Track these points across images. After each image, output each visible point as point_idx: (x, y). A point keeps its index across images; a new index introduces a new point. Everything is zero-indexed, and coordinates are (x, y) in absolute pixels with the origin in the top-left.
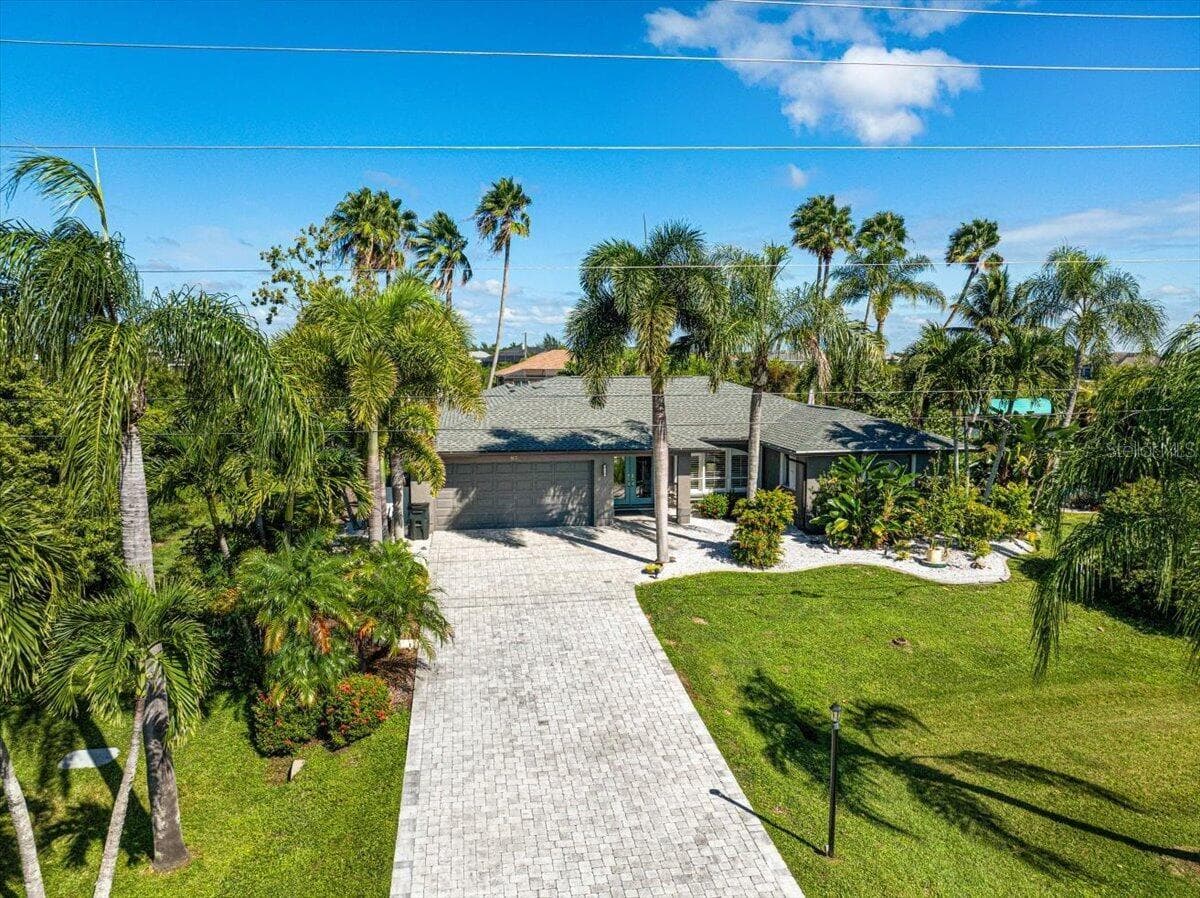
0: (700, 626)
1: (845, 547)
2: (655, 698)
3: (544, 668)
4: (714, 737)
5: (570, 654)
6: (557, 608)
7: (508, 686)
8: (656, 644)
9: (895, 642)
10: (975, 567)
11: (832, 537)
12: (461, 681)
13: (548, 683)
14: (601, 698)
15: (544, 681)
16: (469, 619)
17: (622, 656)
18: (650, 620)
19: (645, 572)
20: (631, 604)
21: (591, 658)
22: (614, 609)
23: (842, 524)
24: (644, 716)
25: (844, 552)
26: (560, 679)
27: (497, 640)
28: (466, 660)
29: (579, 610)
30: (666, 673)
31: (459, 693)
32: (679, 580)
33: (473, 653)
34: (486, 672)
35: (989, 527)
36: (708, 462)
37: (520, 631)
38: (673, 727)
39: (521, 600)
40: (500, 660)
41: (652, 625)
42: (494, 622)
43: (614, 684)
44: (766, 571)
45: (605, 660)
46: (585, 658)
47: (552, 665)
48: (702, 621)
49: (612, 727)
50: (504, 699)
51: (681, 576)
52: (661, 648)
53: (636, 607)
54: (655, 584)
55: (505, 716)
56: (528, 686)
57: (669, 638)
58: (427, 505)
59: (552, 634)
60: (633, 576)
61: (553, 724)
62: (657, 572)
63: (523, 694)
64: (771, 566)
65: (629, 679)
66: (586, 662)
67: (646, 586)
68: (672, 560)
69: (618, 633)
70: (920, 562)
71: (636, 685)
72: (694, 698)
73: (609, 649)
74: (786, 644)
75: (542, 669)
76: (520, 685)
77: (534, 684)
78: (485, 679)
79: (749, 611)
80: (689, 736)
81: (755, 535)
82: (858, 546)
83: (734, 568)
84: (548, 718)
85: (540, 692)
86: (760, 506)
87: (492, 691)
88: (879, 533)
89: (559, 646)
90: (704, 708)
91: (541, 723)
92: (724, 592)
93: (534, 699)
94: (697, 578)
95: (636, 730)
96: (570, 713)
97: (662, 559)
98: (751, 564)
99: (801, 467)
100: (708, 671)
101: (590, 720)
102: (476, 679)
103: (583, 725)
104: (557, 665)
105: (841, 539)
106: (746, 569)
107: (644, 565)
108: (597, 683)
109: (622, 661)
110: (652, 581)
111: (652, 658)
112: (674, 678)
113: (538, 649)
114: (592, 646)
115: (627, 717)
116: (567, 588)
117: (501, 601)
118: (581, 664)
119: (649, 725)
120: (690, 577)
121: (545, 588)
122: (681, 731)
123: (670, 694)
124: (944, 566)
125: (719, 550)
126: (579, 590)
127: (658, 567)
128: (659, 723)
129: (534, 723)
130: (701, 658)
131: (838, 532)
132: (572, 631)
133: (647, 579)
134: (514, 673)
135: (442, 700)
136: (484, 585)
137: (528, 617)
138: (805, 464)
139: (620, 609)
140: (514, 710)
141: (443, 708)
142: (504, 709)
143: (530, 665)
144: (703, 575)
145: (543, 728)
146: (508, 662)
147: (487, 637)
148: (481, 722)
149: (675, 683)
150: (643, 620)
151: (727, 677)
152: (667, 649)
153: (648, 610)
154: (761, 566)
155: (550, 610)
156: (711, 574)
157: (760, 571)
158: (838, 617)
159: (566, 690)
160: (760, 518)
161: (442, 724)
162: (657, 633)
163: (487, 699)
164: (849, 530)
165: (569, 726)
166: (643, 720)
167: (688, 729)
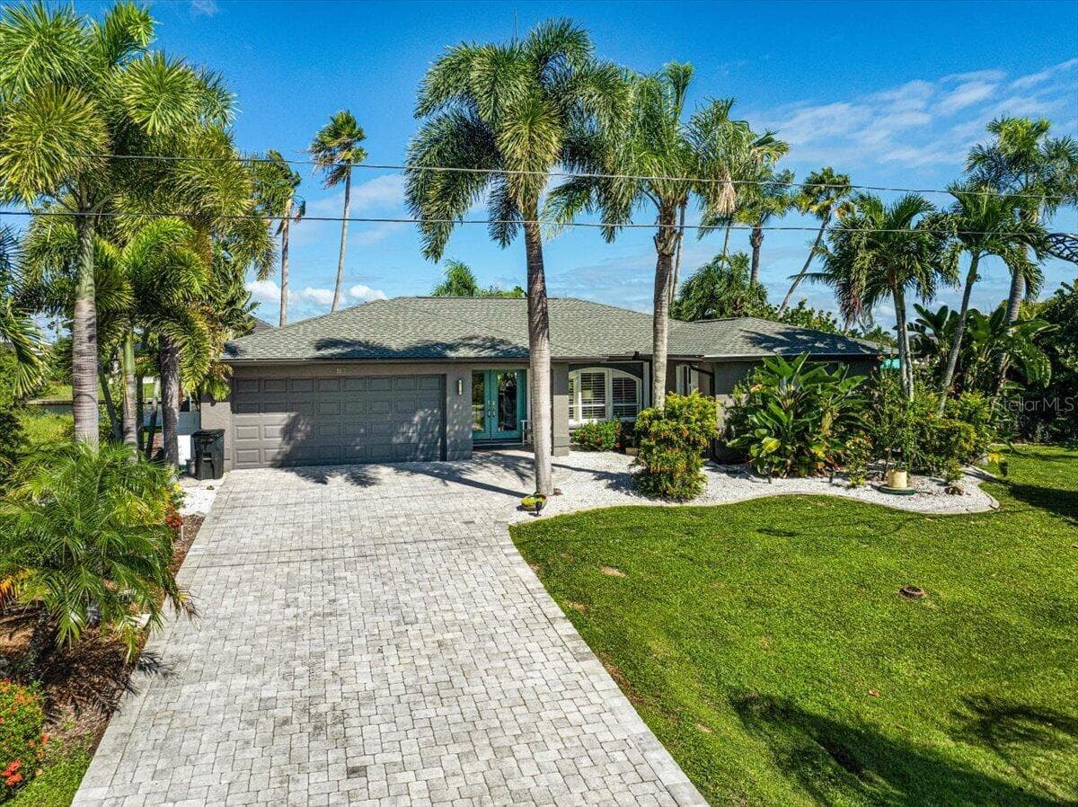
0: (615, 579)
1: (776, 475)
2: (568, 707)
3: (366, 658)
4: (700, 787)
5: (413, 631)
6: (394, 561)
7: (297, 693)
8: (554, 609)
9: (906, 594)
10: (953, 493)
11: (760, 461)
12: (212, 686)
13: (370, 686)
14: (470, 712)
15: (365, 682)
16: (251, 580)
17: (500, 631)
18: (538, 573)
19: (521, 508)
20: (506, 551)
21: (449, 636)
22: (481, 559)
23: (771, 443)
24: (554, 746)
25: (776, 481)
26: (394, 678)
27: (290, 612)
28: (229, 647)
29: (428, 561)
30: (579, 658)
31: (201, 711)
32: (571, 517)
33: (247, 633)
34: (260, 669)
35: (957, 441)
36: (584, 389)
37: (332, 596)
38: (613, 769)
39: (338, 553)
40: (290, 645)
41: (541, 580)
42: (291, 584)
43: (491, 680)
44: (685, 504)
45: (474, 638)
46: (439, 637)
47: (380, 651)
48: (616, 572)
49: (494, 777)
50: (286, 721)
51: (572, 512)
52: (563, 615)
53: (515, 554)
54: (537, 524)
55: (280, 759)
56: (333, 689)
57: (572, 600)
58: (221, 432)
59: (385, 597)
60: (505, 515)
61: (375, 773)
62: (539, 507)
63: (323, 708)
64: (692, 498)
65: (516, 671)
66: (440, 644)
67: (524, 526)
68: (557, 493)
69: (489, 594)
70: (879, 489)
71: (529, 683)
72: (638, 704)
73: (478, 620)
74: (750, 602)
75: (362, 658)
76: (321, 691)
77: (345, 688)
78: (256, 682)
79: (682, 556)
80: (650, 788)
81: (670, 454)
82: (793, 473)
83: (645, 502)
84: (367, 760)
85: (355, 704)
86: (672, 414)
87: (266, 705)
88: (821, 454)
89: (394, 618)
90: (661, 723)
91: (353, 772)
92: (637, 532)
93: (342, 719)
94: (596, 515)
95: (542, 780)
96: (410, 747)
97: (544, 491)
98: (664, 495)
99: (707, 378)
100: (648, 651)
101: (450, 761)
102: (240, 682)
103: (435, 773)
104: (390, 652)
105: (771, 464)
106: (659, 503)
107: (518, 501)
108: (459, 680)
109: (501, 639)
110: (533, 519)
111: (550, 632)
112: (594, 664)
113: (357, 623)
114: (449, 616)
115: (522, 751)
116: (409, 532)
117: (307, 554)
118: (432, 649)
119: (567, 766)
120: (586, 514)
121: (378, 534)
122: (631, 777)
123: (593, 697)
124: (912, 492)
125: (618, 482)
126: (427, 535)
127: (540, 500)
128: (586, 762)
129: (337, 772)
130: (631, 630)
131: (768, 455)
132: (417, 594)
133: (525, 517)
134: (311, 667)
135: (165, 728)
136: (284, 532)
137: (348, 574)
138: (712, 375)
139: (490, 558)
140: (300, 743)
141: (159, 747)
142: (281, 742)
143: (343, 653)
144: (603, 511)
145: (357, 782)
146: (303, 650)
147: (274, 606)
148: (230, 776)
149: (598, 678)
150: (527, 573)
151: (680, 661)
152: (571, 616)
153: (532, 557)
154: (679, 499)
155: (383, 562)
156: (612, 509)
157: (678, 505)
158: (807, 560)
159: (403, 699)
160: (676, 430)
161: (148, 784)
162: (552, 591)
163: (251, 723)
164: (780, 452)
165: (410, 776)
166: (553, 754)
167: (644, 770)
